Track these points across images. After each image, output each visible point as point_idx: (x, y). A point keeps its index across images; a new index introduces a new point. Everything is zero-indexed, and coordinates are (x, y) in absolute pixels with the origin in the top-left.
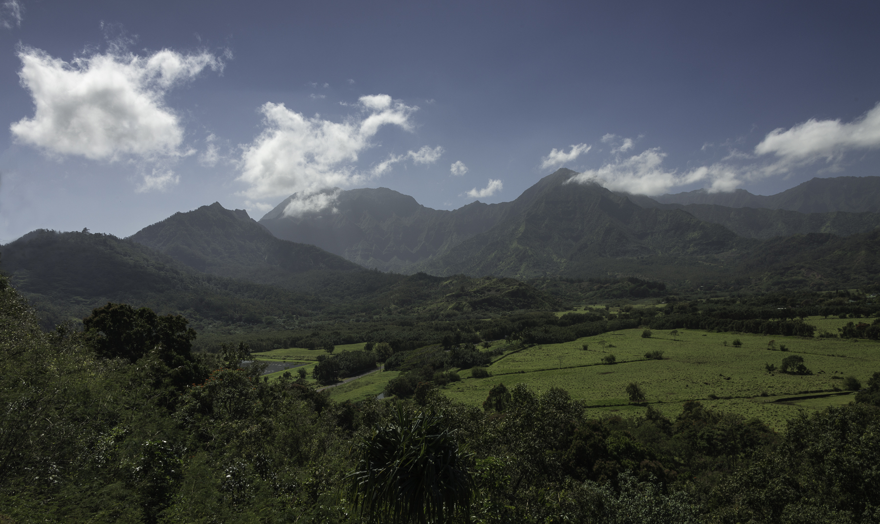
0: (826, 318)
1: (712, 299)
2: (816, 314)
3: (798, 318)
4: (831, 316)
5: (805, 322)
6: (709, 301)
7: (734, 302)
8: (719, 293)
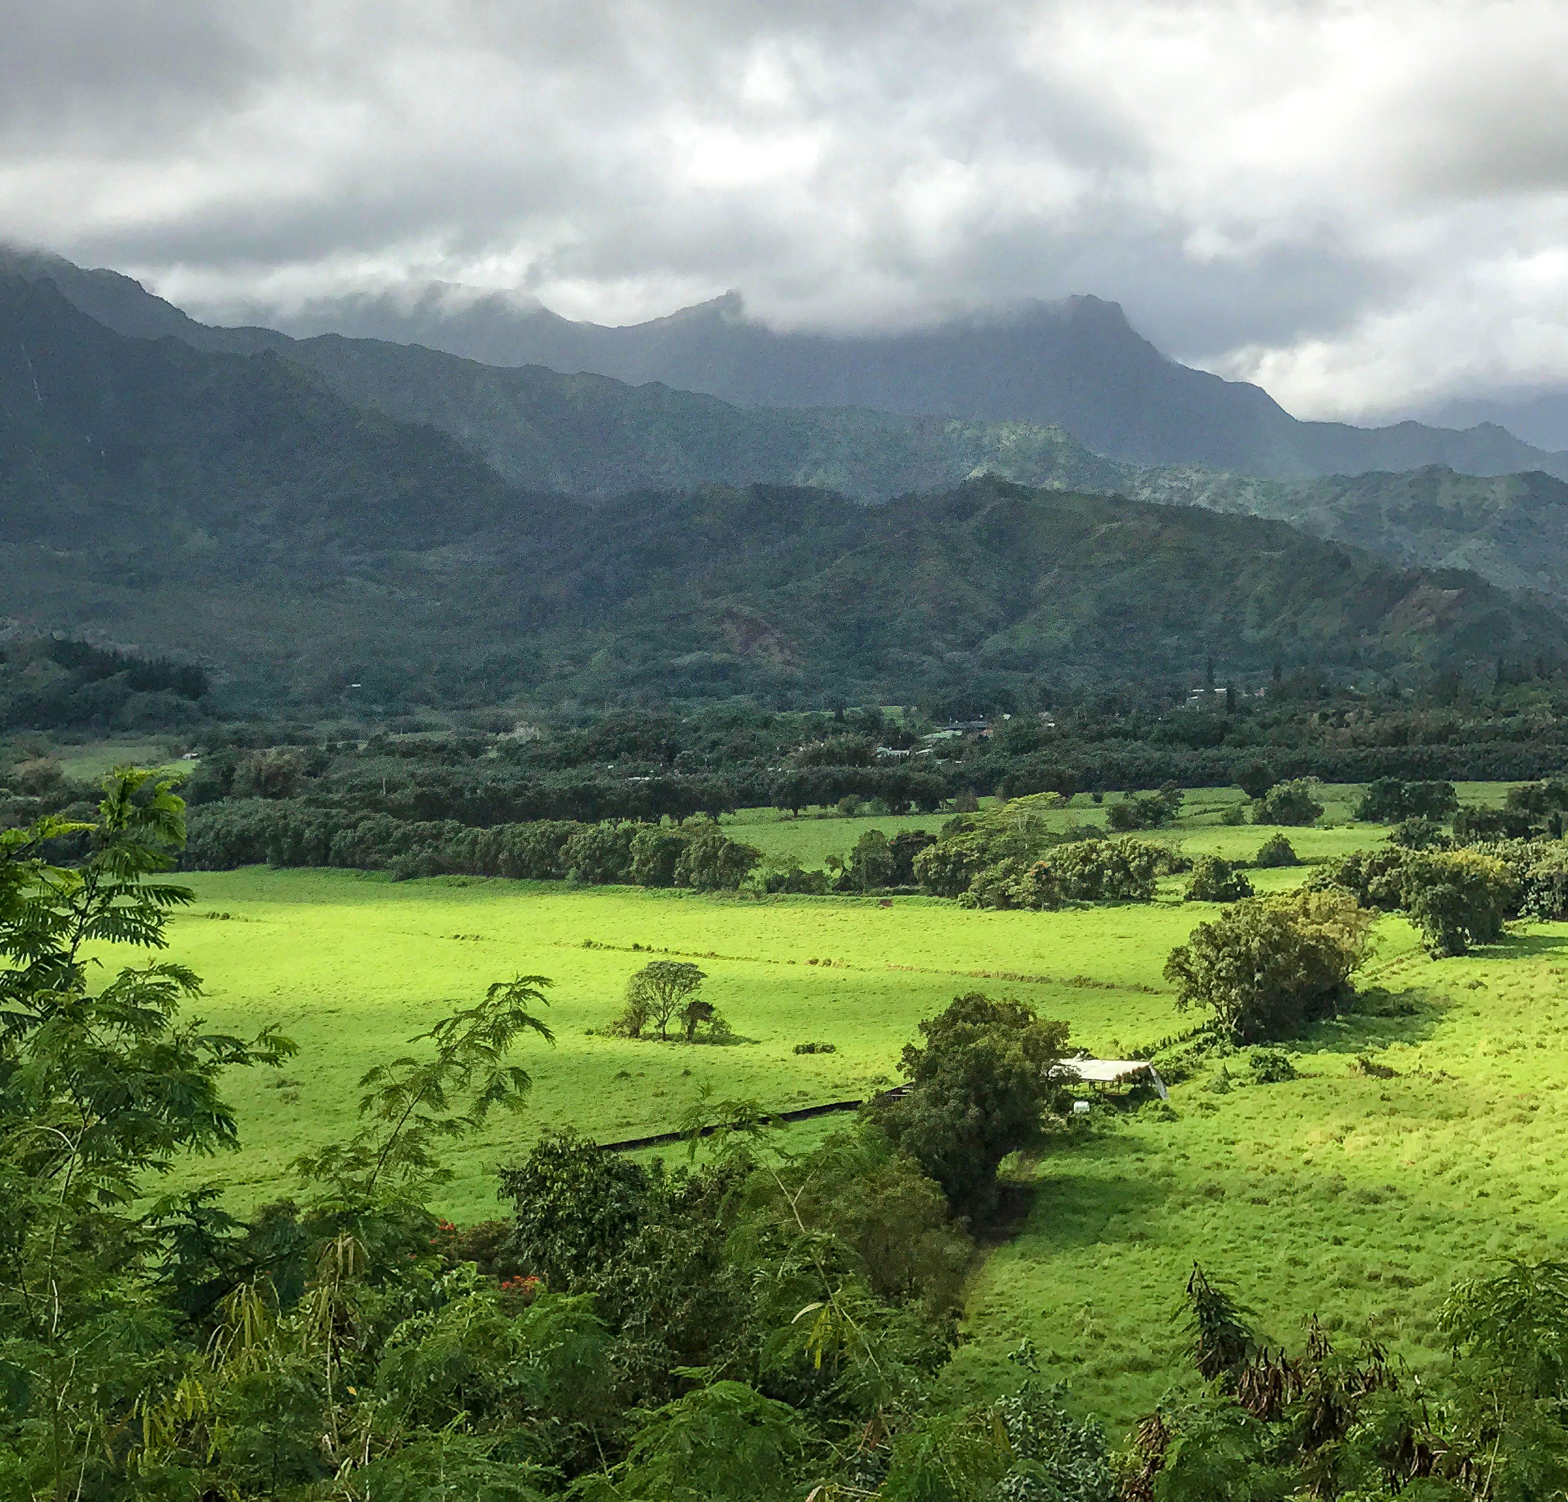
0: (796, 815)
1: (393, 737)
2: (762, 801)
3: (700, 817)
4: (813, 809)
5: (727, 832)
6: (380, 747)
7: (475, 750)
8: (423, 714)
